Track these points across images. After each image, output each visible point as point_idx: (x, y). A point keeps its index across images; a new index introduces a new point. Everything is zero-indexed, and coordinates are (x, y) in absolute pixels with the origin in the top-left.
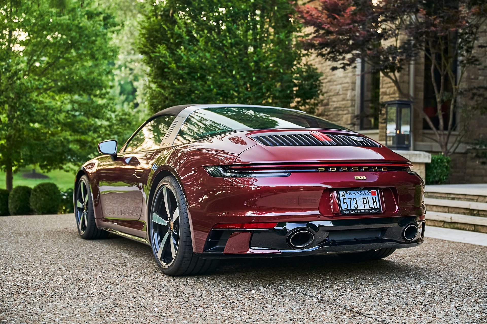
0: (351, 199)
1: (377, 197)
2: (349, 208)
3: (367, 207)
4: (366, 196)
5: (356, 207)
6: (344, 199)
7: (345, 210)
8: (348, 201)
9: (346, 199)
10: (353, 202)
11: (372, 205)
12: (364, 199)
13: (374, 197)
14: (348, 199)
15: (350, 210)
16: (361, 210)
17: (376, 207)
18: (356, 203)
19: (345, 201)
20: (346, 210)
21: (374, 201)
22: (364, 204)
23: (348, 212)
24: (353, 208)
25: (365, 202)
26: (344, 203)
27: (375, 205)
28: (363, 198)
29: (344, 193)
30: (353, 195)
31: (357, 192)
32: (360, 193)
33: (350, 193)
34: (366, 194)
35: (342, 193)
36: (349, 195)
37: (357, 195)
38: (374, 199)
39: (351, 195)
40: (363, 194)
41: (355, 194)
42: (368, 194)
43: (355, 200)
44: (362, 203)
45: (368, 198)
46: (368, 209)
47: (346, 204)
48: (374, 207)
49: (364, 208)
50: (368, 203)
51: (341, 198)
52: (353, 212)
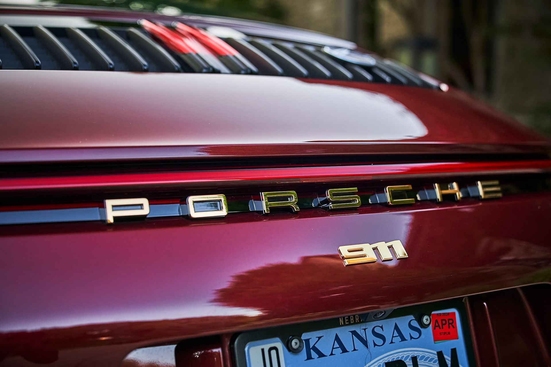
4: (401, 353)
13: (446, 346)
29: (273, 352)
30: (332, 354)
31: (354, 333)
32: (371, 338)
33: (315, 349)
34: (403, 339)
35: (263, 350)
36: (309, 357)
37: (355, 350)
38: (447, 361)
39: (321, 355)
40: (388, 340)
41: (344, 350)
42: (415, 334)
45: (415, 360)
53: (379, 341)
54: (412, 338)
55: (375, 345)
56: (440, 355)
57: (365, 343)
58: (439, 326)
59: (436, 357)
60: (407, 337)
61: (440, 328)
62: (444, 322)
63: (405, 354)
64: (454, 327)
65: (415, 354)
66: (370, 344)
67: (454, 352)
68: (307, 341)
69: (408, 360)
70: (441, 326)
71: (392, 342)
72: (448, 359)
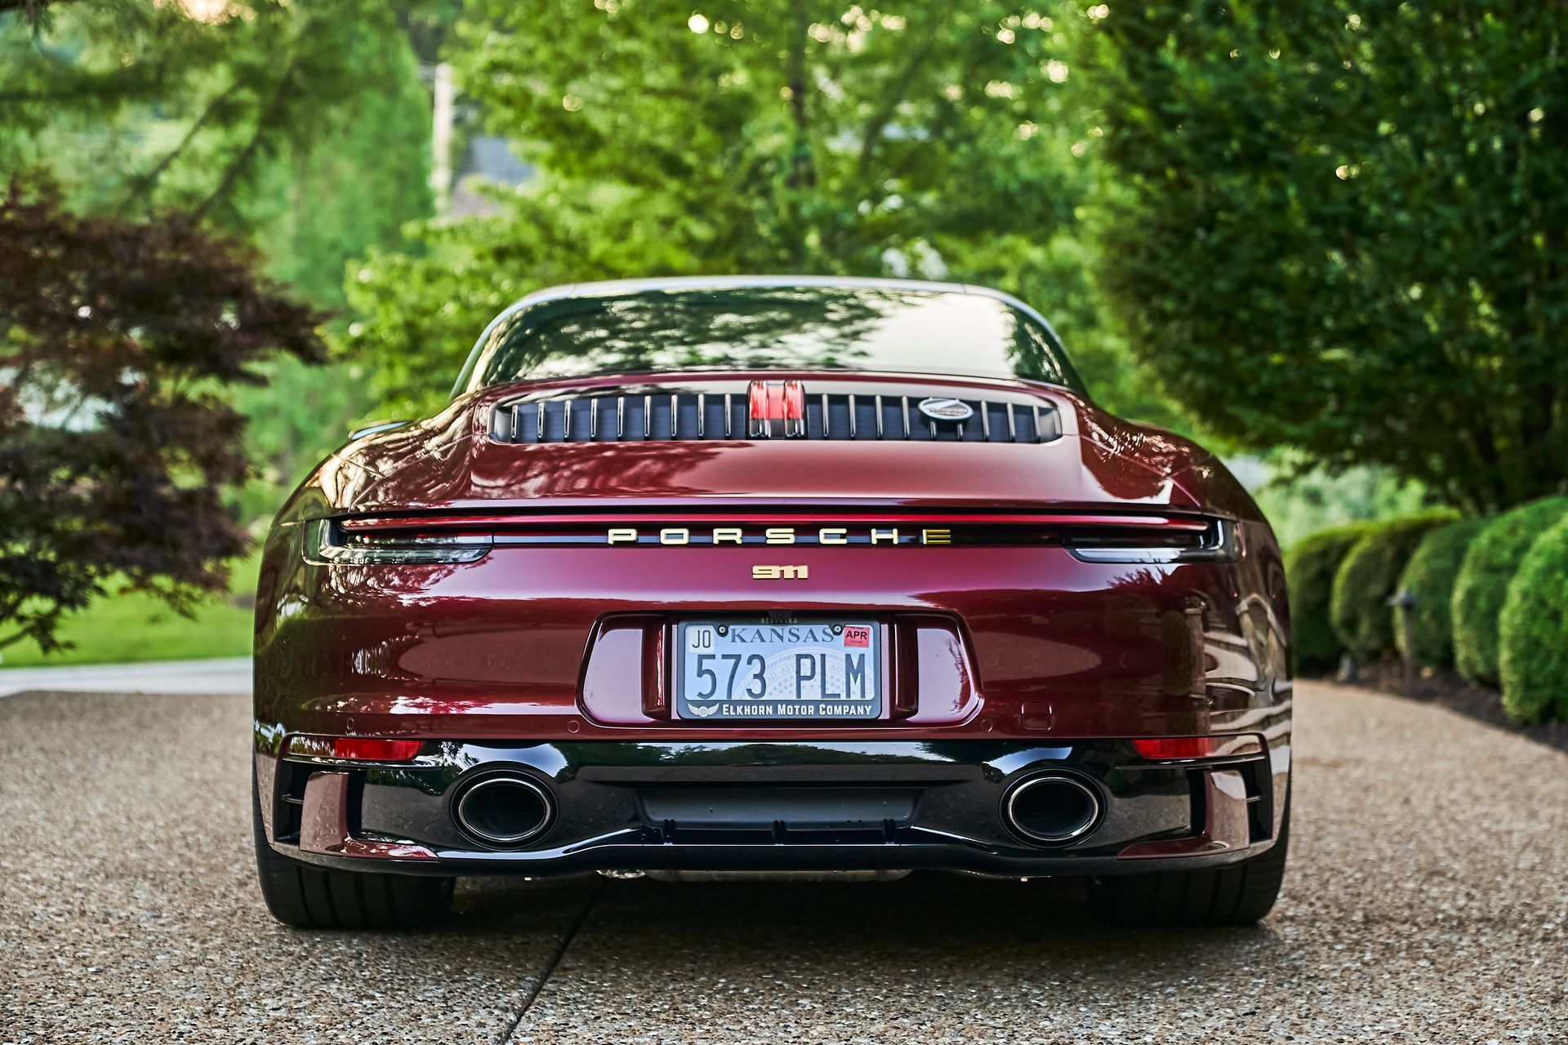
0: (738, 658)
1: (869, 650)
2: (721, 694)
3: (811, 691)
4: (816, 650)
5: (757, 690)
6: (701, 657)
7: (697, 704)
8: (722, 669)
9: (713, 657)
10: (747, 672)
12: (805, 663)
13: (856, 651)
14: (725, 657)
15: (722, 702)
16: (775, 703)
17: (856, 695)
18: (759, 676)
19: (706, 664)
20: (706, 701)
21: (854, 670)
22: (800, 678)
23: (714, 709)
24: (739, 694)
25: (806, 670)
26: (700, 673)
27: (855, 688)
28: (799, 657)
29: (707, 634)
30: (752, 641)
31: (773, 630)
32: (786, 636)
33: (739, 636)
34: (816, 640)
35: (699, 631)
36: (734, 641)
37: (772, 641)
39: (743, 640)
40: (802, 639)
41: (763, 640)
42: (827, 639)
43: (756, 662)
44: (788, 677)
45: (823, 656)
46: (816, 703)
47: (707, 677)
48: (848, 695)
49: (794, 697)
50: (818, 677)
51: (692, 653)
52: (735, 710)
53: (794, 639)
54: (823, 640)
55: (790, 641)
56: (848, 657)
57: (781, 638)
59: (844, 658)
60: (819, 639)
65: (824, 652)
66: (786, 640)
67: (862, 656)
68: (734, 630)
69: (817, 655)
71: (805, 641)
72: (855, 660)
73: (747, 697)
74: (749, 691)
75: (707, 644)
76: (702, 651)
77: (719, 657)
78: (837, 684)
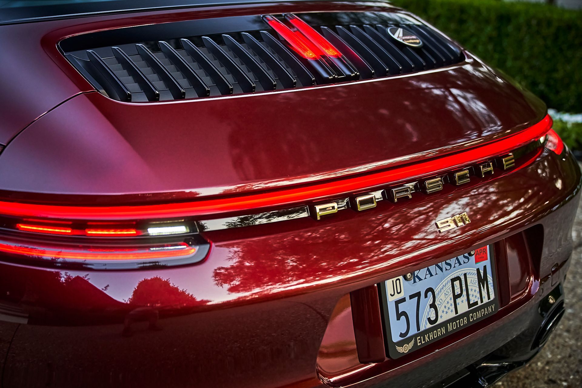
0: (418, 295)
1: (487, 263)
2: (413, 331)
3: (463, 308)
4: (459, 272)
5: (433, 317)
6: (397, 303)
7: (400, 344)
8: (409, 307)
9: (403, 300)
10: (426, 304)
11: (474, 297)
12: (457, 283)
13: (481, 265)
14: (411, 297)
15: (415, 336)
16: (445, 324)
17: (485, 300)
18: (433, 305)
19: (402, 307)
20: (405, 339)
21: (482, 280)
22: (456, 297)
24: (425, 325)
25: (457, 291)
26: (398, 316)
27: (484, 293)
28: (453, 280)
29: (398, 281)
30: (425, 278)
32: (444, 266)
33: (418, 277)
34: (460, 264)
35: (393, 281)
36: (415, 282)
37: (436, 274)
38: (481, 273)
39: (420, 279)
40: (453, 266)
41: (431, 275)
42: (466, 260)
43: (430, 294)
44: (448, 299)
45: (465, 275)
46: (466, 314)
47: (403, 318)
48: (482, 301)
49: (453, 315)
50: (464, 293)
51: (391, 300)
52: (424, 340)
53: (448, 267)
54: (464, 263)
55: (446, 270)
56: (478, 270)
57: (441, 269)
58: (478, 254)
59: (476, 272)
60: (462, 263)
61: (479, 255)
62: (481, 251)
63: (461, 273)
64: (486, 253)
65: (465, 272)
66: (444, 269)
67: (485, 268)
68: (414, 273)
69: (462, 276)
70: (479, 254)
71: (454, 267)
72: (482, 272)
73: (429, 326)
74: (429, 319)
75: (399, 291)
76: (397, 297)
77: (407, 298)
78: (475, 294)
